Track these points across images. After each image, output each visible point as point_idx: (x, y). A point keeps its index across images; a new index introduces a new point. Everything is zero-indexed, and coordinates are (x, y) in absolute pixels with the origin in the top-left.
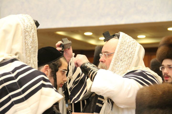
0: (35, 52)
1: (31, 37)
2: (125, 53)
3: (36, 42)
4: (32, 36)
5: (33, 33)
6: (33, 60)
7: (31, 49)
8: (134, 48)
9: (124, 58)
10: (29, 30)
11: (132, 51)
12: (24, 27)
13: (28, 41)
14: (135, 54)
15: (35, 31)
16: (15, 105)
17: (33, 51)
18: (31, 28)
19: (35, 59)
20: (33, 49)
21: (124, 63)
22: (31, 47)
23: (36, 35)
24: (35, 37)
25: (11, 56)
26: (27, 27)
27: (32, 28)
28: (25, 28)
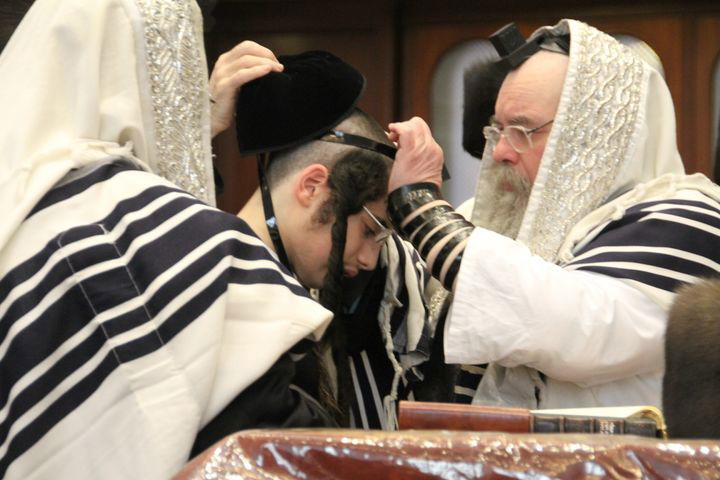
0: (199, 117)
1: (180, 55)
2: (599, 112)
3: (199, 75)
4: (182, 51)
5: (186, 38)
6: (192, 154)
7: (179, 107)
8: (634, 87)
9: (596, 136)
10: (166, 26)
11: (628, 104)
12: (144, 15)
13: (165, 75)
14: (639, 115)
15: (193, 29)
16: (124, 367)
17: (191, 115)
18: (173, 17)
19: (202, 148)
20: (190, 105)
21: (594, 157)
22: (179, 98)
23: (197, 45)
24: (194, 53)
25: (102, 149)
26: (158, 12)
27: (183, 15)
28: (149, 21)
